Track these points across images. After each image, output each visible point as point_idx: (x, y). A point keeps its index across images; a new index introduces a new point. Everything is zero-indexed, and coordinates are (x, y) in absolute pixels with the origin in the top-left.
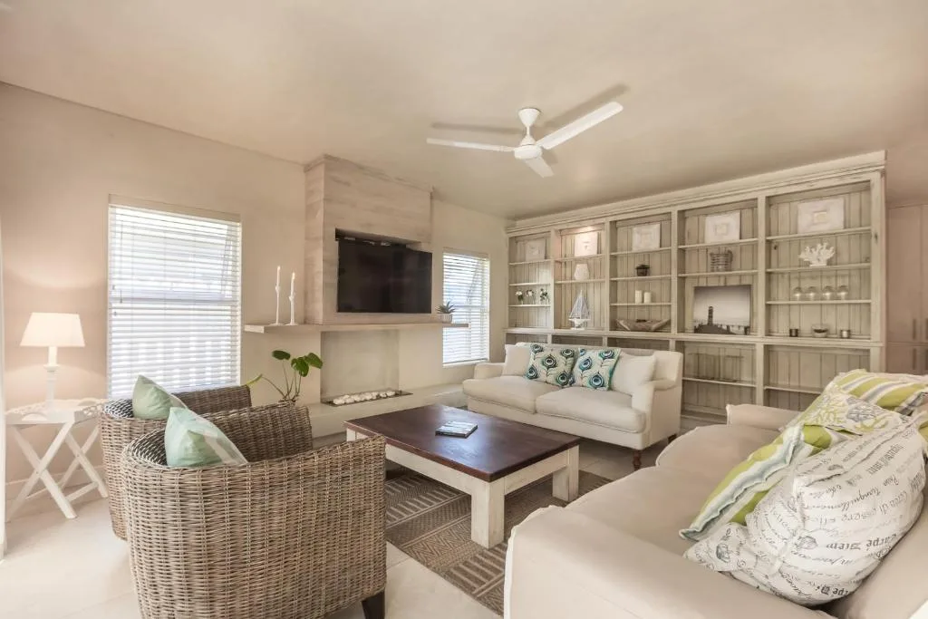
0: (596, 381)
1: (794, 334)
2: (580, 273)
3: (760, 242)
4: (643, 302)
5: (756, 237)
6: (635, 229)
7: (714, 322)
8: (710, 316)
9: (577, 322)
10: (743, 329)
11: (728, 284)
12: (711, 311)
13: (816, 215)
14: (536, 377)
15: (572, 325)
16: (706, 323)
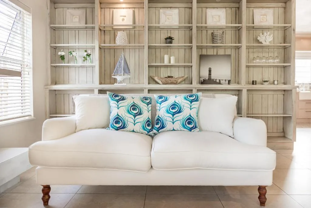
0: (189, 123)
1: (254, 83)
2: (121, 39)
3: (243, 27)
4: (170, 62)
5: (241, 24)
6: (161, 11)
7: (212, 78)
8: (210, 74)
9: (119, 78)
10: (227, 82)
11: (218, 54)
12: (210, 71)
13: (261, 16)
14: (123, 127)
15: (115, 81)
16: (207, 78)
